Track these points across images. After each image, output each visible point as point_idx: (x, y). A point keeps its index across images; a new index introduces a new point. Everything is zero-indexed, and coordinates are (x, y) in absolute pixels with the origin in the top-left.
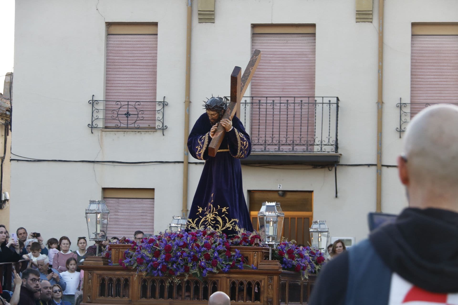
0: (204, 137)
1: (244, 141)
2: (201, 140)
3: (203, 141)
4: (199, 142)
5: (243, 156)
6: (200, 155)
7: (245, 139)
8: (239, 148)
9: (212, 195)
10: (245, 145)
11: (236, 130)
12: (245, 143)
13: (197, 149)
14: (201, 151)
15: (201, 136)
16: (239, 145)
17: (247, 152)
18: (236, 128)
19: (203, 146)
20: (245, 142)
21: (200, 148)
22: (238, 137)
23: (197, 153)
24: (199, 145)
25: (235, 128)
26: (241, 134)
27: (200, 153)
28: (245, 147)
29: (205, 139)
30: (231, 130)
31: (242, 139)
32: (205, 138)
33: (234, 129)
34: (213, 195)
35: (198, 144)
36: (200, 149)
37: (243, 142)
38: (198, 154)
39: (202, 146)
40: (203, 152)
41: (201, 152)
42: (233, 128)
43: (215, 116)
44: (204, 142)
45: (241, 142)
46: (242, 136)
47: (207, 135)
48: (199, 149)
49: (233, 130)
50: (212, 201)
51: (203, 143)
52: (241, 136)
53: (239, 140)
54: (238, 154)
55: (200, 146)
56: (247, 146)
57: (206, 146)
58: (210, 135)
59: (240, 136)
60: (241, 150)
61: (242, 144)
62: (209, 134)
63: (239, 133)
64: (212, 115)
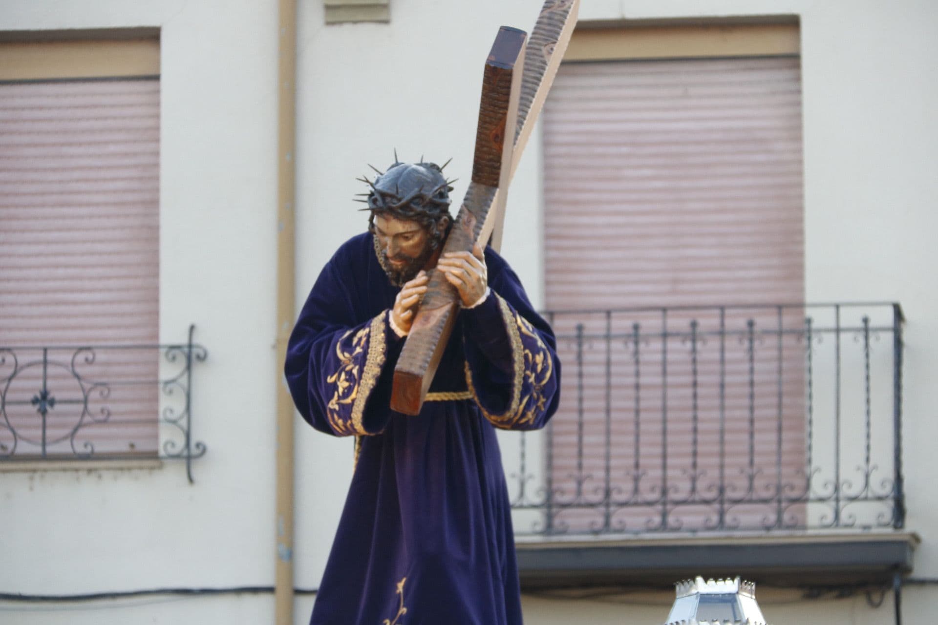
0: (362, 333)
1: (535, 350)
2: (348, 345)
3: (359, 350)
4: (340, 355)
5: (530, 415)
6: (346, 411)
7: (540, 343)
8: (518, 381)
9: (400, 586)
10: (539, 368)
11: (503, 303)
12: (539, 358)
13: (335, 386)
14: (353, 395)
15: (348, 333)
16: (518, 366)
17: (547, 399)
18: (502, 296)
19: (361, 371)
20: (542, 354)
21: (347, 380)
22: (512, 331)
23: (333, 405)
24: (343, 369)
25: (498, 297)
26: (524, 320)
27: (348, 401)
28: (539, 378)
29: (368, 342)
30: (482, 300)
31: (528, 342)
32: (368, 336)
33: (497, 301)
34: (406, 588)
35: (338, 366)
36: (346, 384)
37: (534, 357)
38: (337, 407)
39: (355, 371)
40: (360, 397)
41: (353, 401)
42: (492, 293)
43: (411, 242)
44: (365, 353)
45: (526, 357)
46: (527, 328)
47: (377, 323)
48: (343, 384)
49: (492, 302)
50: (403, 610)
51: (361, 361)
52: (524, 330)
53: (516, 343)
54: (514, 405)
55: (349, 374)
56: (548, 374)
57: (377, 371)
58: (393, 325)
59: (519, 328)
60: (526, 388)
61: (530, 365)
62: (386, 321)
63: (514, 316)
64: (397, 236)
